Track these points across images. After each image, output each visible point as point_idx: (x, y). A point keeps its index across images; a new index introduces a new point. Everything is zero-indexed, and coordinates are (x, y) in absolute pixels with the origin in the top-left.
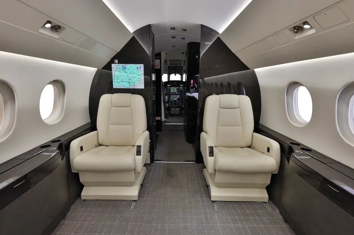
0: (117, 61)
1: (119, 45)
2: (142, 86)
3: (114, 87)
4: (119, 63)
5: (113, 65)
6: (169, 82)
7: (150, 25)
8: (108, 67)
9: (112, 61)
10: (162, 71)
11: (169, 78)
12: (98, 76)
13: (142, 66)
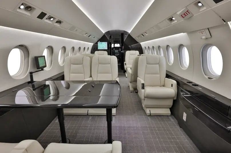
0: (99, 41)
1: (100, 37)
2: (107, 49)
3: (98, 49)
4: (100, 42)
5: (98, 43)
6: (114, 47)
7: (109, 31)
8: (97, 43)
9: (98, 41)
10: (112, 43)
11: (114, 46)
12: (93, 46)
13: (107, 43)
